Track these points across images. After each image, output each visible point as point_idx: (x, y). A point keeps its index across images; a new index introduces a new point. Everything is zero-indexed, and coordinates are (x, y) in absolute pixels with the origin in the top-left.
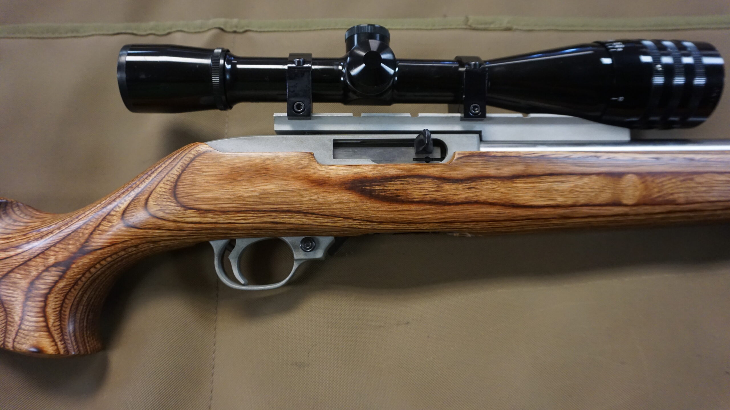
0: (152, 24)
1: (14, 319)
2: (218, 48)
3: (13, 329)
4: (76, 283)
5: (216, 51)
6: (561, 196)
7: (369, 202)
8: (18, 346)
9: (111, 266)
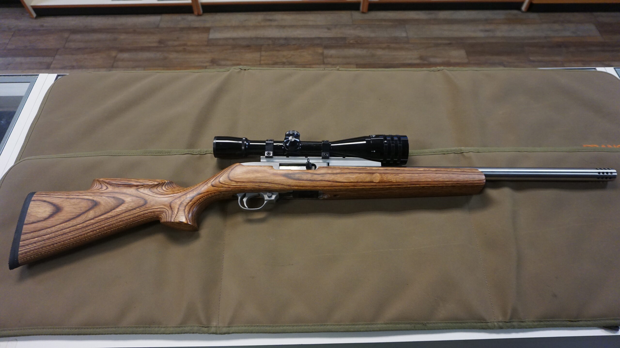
0: (199, 149)
1: (175, 213)
2: (244, 138)
3: (174, 216)
4: (195, 203)
5: (243, 139)
6: (353, 179)
7: (289, 180)
8: (175, 220)
9: (206, 199)
